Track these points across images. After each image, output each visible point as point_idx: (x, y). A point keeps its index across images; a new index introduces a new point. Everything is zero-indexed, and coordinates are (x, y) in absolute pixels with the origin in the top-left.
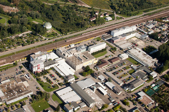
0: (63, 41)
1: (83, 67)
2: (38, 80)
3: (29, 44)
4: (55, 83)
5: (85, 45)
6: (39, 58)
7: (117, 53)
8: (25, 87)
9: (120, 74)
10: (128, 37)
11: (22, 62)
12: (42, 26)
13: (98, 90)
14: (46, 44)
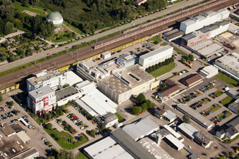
0: (88, 47)
1: (132, 97)
2: (46, 127)
3: (21, 58)
4: (80, 131)
5: (132, 53)
6: (45, 84)
7: (195, 65)
8: (22, 143)
9: (206, 106)
10: (213, 33)
11: (11, 94)
12: (44, 19)
13: (165, 140)
14: (55, 55)
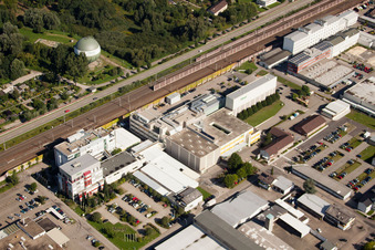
0: (143, 87)
1: (221, 161)
2: (91, 218)
3: (41, 113)
5: (212, 91)
6: (83, 152)
9: (338, 164)
10: (336, 50)
11: (31, 172)
13: (280, 223)
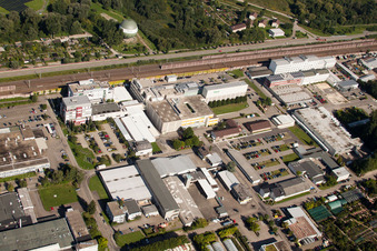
0: (156, 65)
1: (181, 129)
3: (76, 62)
4: (106, 152)
5: (202, 82)
7: (270, 111)
8: (37, 150)
10: (307, 80)
11: (49, 97)
13: (197, 184)
14: (114, 66)
